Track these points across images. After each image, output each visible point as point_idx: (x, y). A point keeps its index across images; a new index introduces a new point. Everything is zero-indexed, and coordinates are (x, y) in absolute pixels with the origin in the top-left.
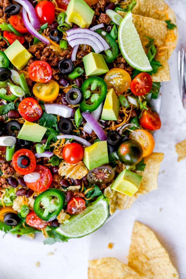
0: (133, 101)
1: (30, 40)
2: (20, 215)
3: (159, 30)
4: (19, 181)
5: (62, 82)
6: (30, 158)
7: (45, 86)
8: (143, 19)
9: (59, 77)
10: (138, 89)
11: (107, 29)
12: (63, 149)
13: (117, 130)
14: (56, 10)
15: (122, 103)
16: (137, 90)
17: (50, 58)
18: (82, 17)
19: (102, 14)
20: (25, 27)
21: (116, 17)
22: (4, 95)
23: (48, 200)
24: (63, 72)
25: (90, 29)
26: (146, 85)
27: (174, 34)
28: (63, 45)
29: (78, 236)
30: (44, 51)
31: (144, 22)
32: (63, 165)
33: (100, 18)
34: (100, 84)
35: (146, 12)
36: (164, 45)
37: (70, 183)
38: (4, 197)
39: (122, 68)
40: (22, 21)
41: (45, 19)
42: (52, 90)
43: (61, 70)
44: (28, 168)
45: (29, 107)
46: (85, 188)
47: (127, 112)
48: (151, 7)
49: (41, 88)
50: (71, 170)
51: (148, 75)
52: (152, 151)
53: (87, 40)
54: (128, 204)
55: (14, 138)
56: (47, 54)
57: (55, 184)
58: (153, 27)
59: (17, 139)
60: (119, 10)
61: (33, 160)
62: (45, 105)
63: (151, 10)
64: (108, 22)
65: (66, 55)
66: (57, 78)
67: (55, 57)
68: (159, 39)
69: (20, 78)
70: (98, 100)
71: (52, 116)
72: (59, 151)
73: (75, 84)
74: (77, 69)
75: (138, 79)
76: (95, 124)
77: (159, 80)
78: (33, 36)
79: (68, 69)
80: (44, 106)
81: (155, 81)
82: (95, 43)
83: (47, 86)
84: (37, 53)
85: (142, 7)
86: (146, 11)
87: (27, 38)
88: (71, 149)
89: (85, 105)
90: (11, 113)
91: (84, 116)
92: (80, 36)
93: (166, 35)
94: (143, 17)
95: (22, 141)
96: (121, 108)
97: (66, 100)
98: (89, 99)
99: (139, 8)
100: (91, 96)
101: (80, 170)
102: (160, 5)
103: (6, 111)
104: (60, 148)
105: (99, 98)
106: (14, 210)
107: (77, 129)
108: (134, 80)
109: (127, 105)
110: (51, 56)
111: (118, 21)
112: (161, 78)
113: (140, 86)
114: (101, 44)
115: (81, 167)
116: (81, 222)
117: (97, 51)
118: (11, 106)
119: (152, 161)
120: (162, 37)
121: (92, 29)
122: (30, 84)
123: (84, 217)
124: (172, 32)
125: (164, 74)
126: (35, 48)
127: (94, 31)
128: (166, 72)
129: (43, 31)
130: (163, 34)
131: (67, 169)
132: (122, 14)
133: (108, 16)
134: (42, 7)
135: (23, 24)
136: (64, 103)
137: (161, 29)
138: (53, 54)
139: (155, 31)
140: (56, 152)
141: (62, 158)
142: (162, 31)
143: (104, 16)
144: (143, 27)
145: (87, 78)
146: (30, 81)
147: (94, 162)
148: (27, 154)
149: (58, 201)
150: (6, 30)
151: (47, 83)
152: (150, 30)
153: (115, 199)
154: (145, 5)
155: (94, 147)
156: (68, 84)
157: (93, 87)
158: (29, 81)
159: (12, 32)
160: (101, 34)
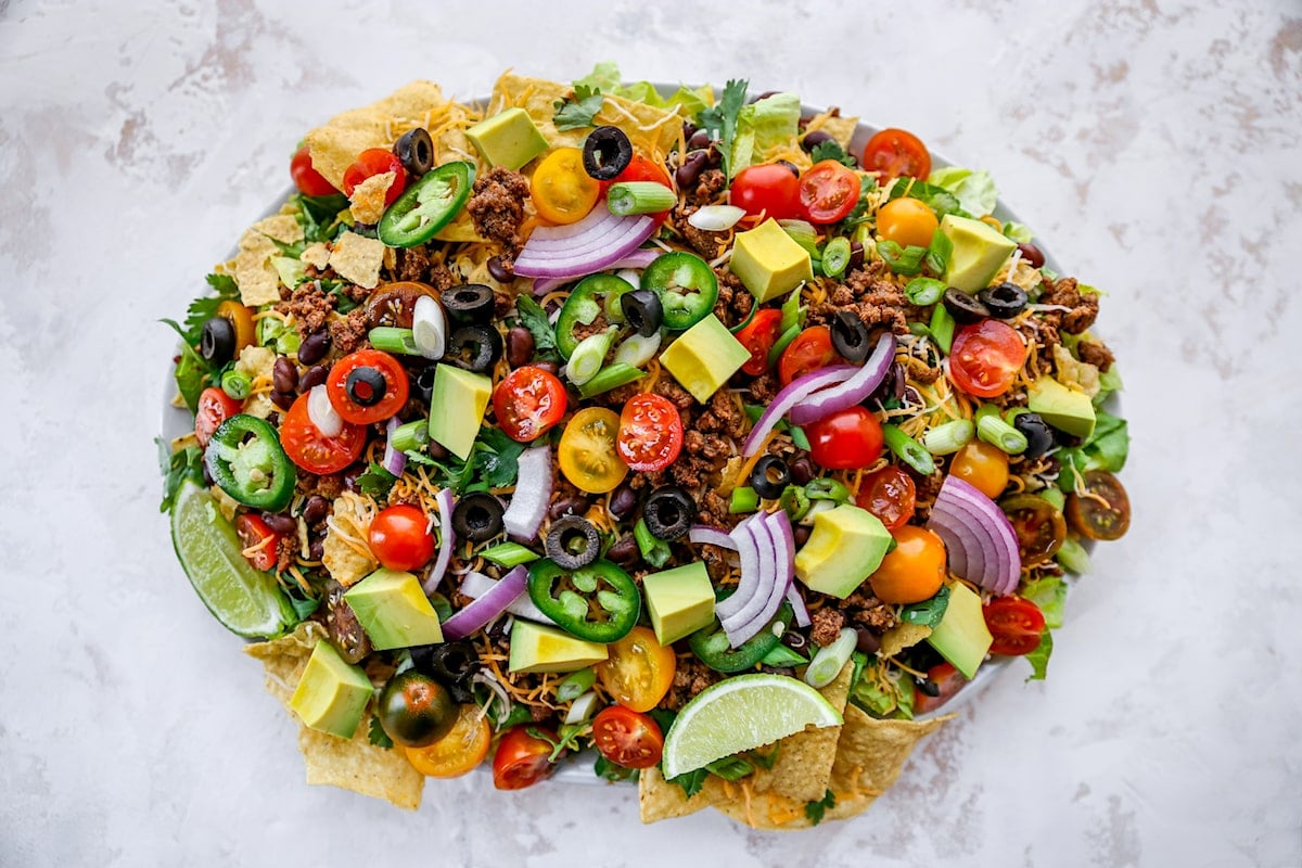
0: (579, 710)
1: (756, 393)
2: (228, 369)
3: (799, 782)
4: (317, 368)
5: (624, 499)
6: (379, 406)
7: (608, 447)
8: (830, 740)
9: (640, 488)
10: (611, 729)
11: (795, 633)
12: (412, 505)
13: (482, 670)
14: (856, 470)
15: (570, 683)
16: (607, 726)
17: (696, 462)
18: (828, 560)
19: (840, 619)
20: (796, 377)
21: (831, 662)
22: (573, 318)
23: (261, 463)
24: (649, 507)
25: (792, 585)
26: (626, 752)
27: (793, 819)
28: (741, 498)
29: (179, 546)
30: (717, 442)
31: (821, 741)
32: (368, 505)
33: (828, 613)
34: (620, 620)
35: (854, 741)
36: (756, 793)
37: (318, 527)
38: (278, 319)
39: (675, 678)
40: (816, 367)
41: (825, 439)
42: (592, 471)
43: (655, 502)
44: (348, 401)
45: (534, 403)
46: (307, 570)
47: (541, 696)
48: (870, 756)
49: (600, 434)
50: (353, 532)
51: (656, 759)
52: (429, 775)
53: (753, 578)
54: (278, 684)
55: (439, 353)
56: (710, 452)
57: (309, 481)
58: (808, 766)
59: (434, 362)
60: (856, 668)
61: (373, 415)
62: (545, 450)
63: (862, 755)
64: (816, 639)
65: (708, 510)
66: (634, 483)
67: (702, 475)
68: (774, 780)
69: (627, 368)
70: (565, 615)
71: (512, 473)
72: (409, 492)
73: (619, 539)
74: (665, 547)
75: (640, 730)
76: (490, 610)
77: (644, 786)
78: (767, 402)
79: (658, 523)
80: (543, 445)
81: (641, 776)
82: (746, 603)
83: (607, 452)
84: (711, 419)
85: (868, 734)
86: (858, 743)
87: (763, 380)
88: (413, 533)
89: (548, 575)
90: (522, 340)
91: (514, 571)
92: (766, 557)
93: (789, 797)
94: (836, 741)
95: (429, 380)
96: (556, 676)
97: (564, 515)
98: (571, 587)
99: (863, 725)
100: (577, 591)
101: (353, 558)
102: (879, 777)
103: (530, 322)
104: (417, 497)
105: (572, 620)
106: (242, 351)
107: (476, 550)
108: (638, 722)
109: (564, 694)
110: (702, 462)
111: (819, 669)
112: (651, 793)
113: (620, 735)
114: (743, 621)
115: (364, 561)
116: (215, 556)
117: (724, 607)
118: (546, 339)
119: (397, 770)
120: (782, 789)
121: (793, 590)
122: (614, 399)
123: (230, 566)
124: (796, 814)
125: (663, 804)
126: (726, 415)
127: (785, 598)
128: (669, 807)
129: (787, 433)
130: (790, 791)
131: (354, 521)
132: (842, 680)
133: (834, 641)
134: (859, 430)
135: (805, 371)
136: (556, 507)
137: (802, 787)
138: (712, 468)
139: (796, 770)
140: (405, 485)
141: (389, 500)
142: (797, 789)
143: (832, 629)
144: (805, 740)
145: (639, 577)
146: (624, 397)
147: (373, 606)
148: (389, 395)
149: (260, 491)
150: (784, 317)
151: (615, 452)
152: (797, 758)
153: (293, 653)
154: (874, 740)
155: (416, 607)
156: (618, 519)
157: (607, 600)
158: (623, 395)
159: (778, 335)
160: (776, 621)
